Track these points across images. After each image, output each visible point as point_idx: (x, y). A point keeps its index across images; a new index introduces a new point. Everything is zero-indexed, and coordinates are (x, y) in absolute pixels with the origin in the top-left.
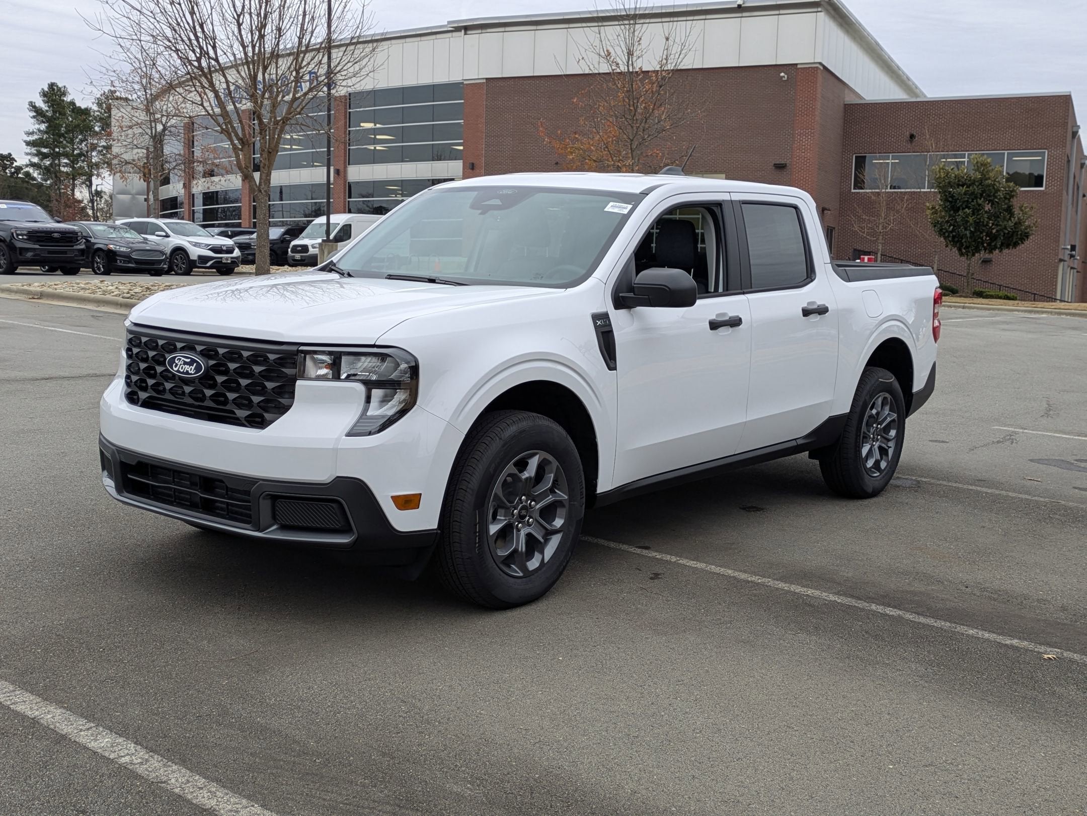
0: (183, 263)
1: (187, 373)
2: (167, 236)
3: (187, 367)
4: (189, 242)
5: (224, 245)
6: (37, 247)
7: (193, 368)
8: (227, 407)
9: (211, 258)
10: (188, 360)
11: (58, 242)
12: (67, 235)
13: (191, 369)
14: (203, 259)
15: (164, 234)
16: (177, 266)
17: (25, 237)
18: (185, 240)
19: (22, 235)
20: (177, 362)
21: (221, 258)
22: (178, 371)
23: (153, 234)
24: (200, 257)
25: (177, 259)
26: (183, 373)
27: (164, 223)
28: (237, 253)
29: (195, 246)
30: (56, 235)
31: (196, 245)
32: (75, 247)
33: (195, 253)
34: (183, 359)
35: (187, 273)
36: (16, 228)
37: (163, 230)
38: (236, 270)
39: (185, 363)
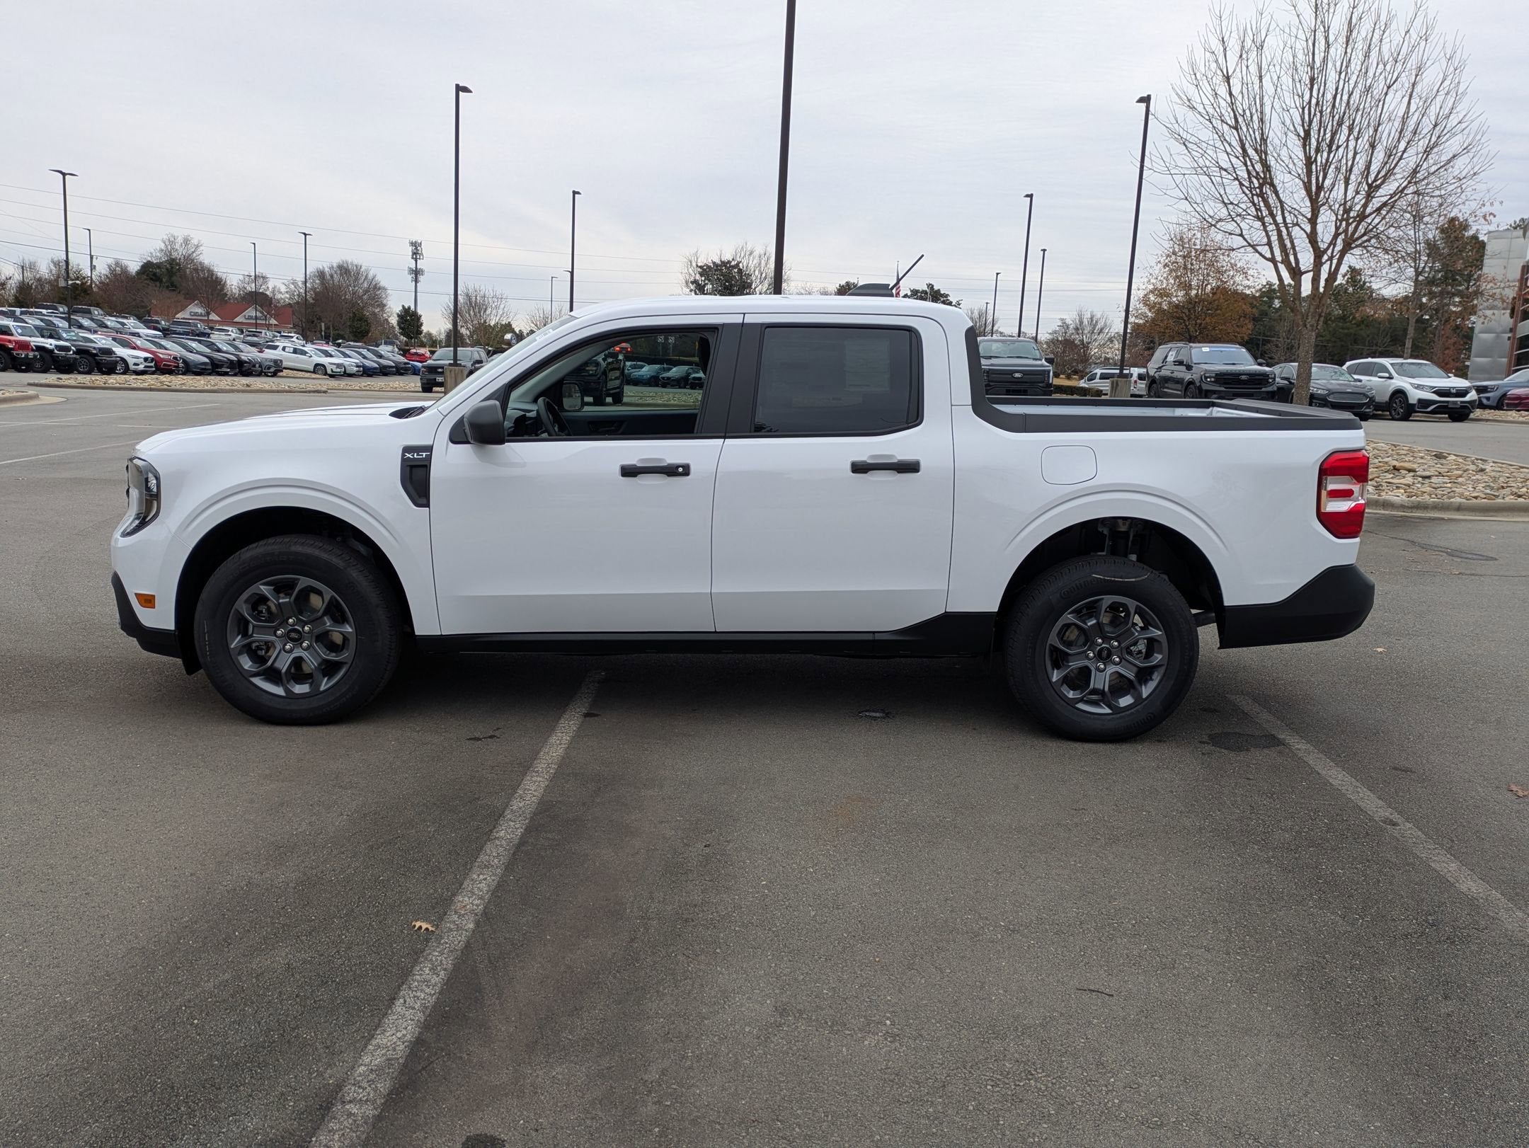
0: (1402, 408)
2: (1391, 378)
4: (1411, 384)
5: (1454, 388)
6: (1223, 389)
9: (1434, 402)
11: (1245, 384)
12: (1257, 377)
14: (1424, 403)
15: (1387, 375)
16: (1395, 410)
17: (1213, 379)
18: (1407, 382)
19: (1210, 377)
21: (1448, 402)
23: (1376, 376)
24: (1420, 401)
25: (1396, 403)
27: (1391, 364)
28: (1472, 396)
29: (1416, 388)
30: (1243, 377)
31: (1418, 387)
32: (1263, 389)
33: (1415, 395)
35: (1406, 418)
36: (1206, 370)
37: (1387, 371)
38: (1472, 416)
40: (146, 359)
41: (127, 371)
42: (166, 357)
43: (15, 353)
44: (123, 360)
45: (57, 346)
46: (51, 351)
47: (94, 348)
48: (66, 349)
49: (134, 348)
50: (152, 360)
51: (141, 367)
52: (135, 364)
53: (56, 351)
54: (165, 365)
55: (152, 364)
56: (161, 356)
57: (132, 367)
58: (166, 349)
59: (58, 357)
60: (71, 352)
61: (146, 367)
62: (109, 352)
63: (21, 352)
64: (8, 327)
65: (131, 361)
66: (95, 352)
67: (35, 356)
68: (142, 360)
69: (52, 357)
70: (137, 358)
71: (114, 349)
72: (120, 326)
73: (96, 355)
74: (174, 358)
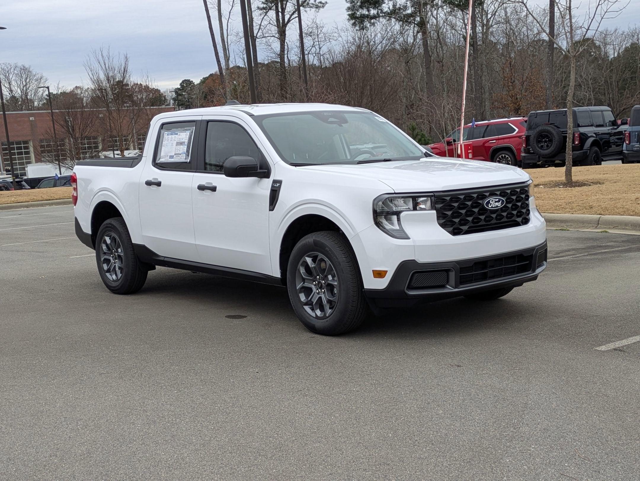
1: (497, 206)
3: (497, 203)
7: (500, 203)
8: (513, 219)
10: (497, 200)
13: (499, 204)
20: (491, 202)
22: (491, 207)
26: (495, 207)
34: (494, 200)
39: (496, 202)
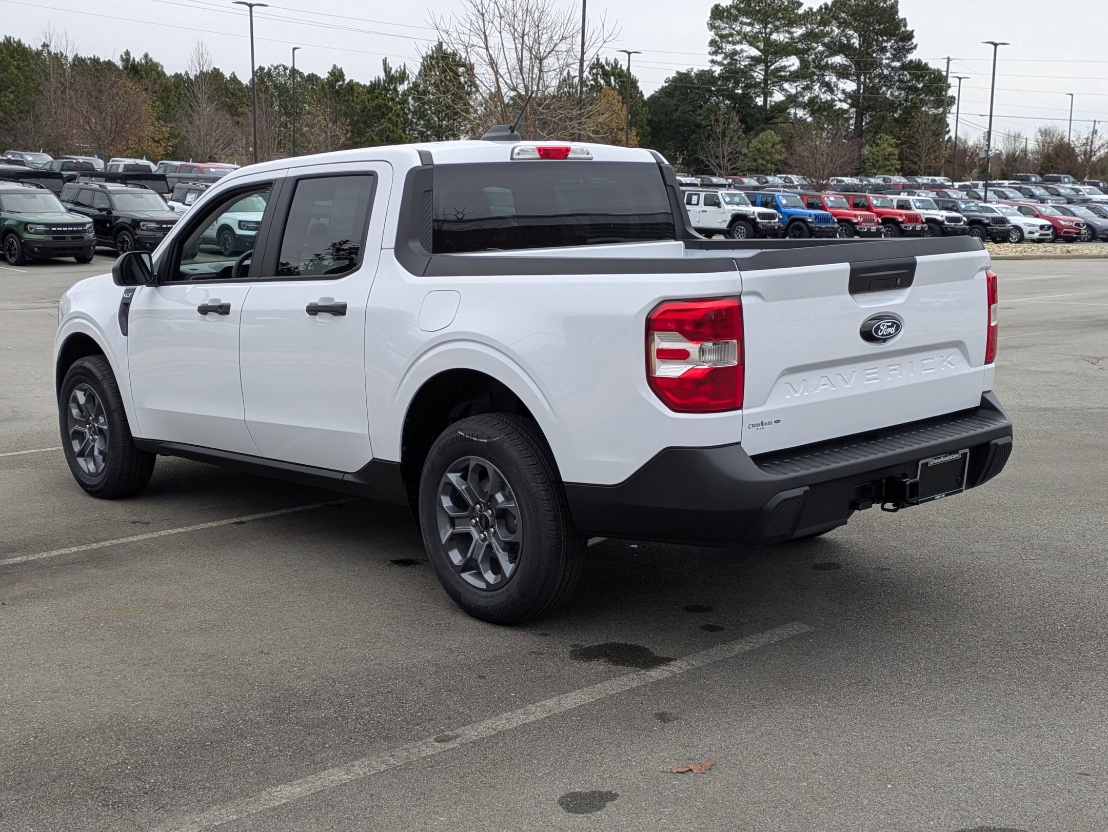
40: (1042, 227)
41: (1021, 240)
42: (1068, 224)
43: (903, 226)
44: (1017, 228)
45: (947, 218)
46: (942, 223)
47: (987, 218)
48: (957, 220)
49: (1037, 216)
50: (1049, 228)
51: (1036, 236)
52: (1031, 233)
53: (946, 223)
54: (1065, 232)
55: (1050, 232)
56: (1063, 223)
57: (1027, 236)
58: (1074, 215)
59: (946, 228)
60: (962, 223)
61: (1041, 235)
62: (1002, 221)
63: (909, 225)
64: (908, 201)
65: (1026, 230)
66: (987, 221)
67: (922, 228)
68: (1038, 228)
69: (942, 228)
70: (1033, 226)
71: (1008, 218)
72: (1073, 193)
73: (988, 225)
74: (1076, 224)
